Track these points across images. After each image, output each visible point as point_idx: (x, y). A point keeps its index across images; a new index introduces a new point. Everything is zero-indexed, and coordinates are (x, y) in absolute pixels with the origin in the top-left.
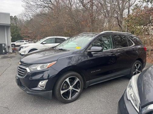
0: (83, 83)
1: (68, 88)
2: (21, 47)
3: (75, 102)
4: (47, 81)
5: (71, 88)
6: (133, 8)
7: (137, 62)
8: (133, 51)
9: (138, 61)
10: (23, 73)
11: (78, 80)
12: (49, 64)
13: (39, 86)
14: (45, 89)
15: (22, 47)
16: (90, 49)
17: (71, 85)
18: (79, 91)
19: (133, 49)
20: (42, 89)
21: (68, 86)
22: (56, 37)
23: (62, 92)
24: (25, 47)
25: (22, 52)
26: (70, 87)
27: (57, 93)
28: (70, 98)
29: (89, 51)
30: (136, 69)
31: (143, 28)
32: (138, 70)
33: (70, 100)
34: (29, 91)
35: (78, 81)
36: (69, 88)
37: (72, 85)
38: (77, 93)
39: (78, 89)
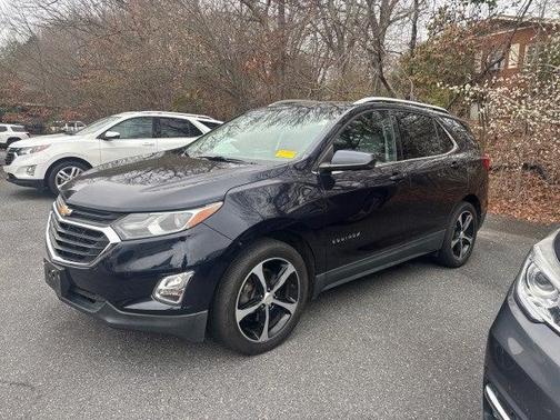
0: (306, 279)
1: (260, 300)
2: (14, 150)
3: (279, 349)
4: (190, 274)
5: (268, 298)
6: (432, 21)
7: (465, 209)
8: (455, 168)
9: (466, 204)
10: (85, 249)
11: (290, 269)
12: (195, 212)
13: (158, 296)
14: (183, 303)
15: (19, 151)
16: (329, 159)
17: (270, 287)
18: (292, 308)
19: (454, 163)
20: (170, 307)
21: (260, 292)
22: (155, 114)
23: (240, 315)
24: (32, 152)
25: (18, 171)
26: (267, 294)
27: (223, 317)
28: (264, 337)
29: (326, 165)
30: (459, 229)
31: (471, 93)
32: (466, 233)
33: (264, 343)
34: (117, 315)
35: (293, 275)
36: (263, 301)
37: (272, 289)
38: (287, 316)
39: (292, 303)
